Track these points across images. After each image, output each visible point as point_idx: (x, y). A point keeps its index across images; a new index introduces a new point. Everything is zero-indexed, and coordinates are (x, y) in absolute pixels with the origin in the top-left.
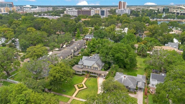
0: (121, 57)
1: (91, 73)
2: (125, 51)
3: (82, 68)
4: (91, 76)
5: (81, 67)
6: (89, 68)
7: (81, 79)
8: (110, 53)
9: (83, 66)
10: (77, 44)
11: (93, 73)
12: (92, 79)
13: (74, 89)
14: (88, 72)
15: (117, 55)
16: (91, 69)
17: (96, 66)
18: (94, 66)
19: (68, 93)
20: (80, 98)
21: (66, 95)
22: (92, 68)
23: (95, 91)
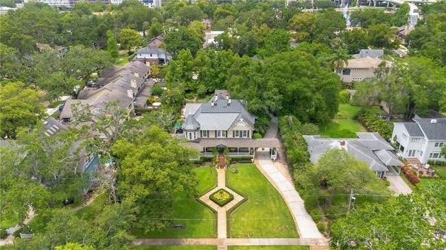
0: (306, 90)
1: (230, 150)
2: (309, 73)
3: (197, 141)
4: (234, 161)
5: (193, 139)
6: (221, 137)
7: (207, 176)
8: (270, 83)
9: (198, 135)
10: (133, 73)
11: (236, 150)
12: (241, 168)
13: (206, 211)
14: (221, 150)
15: (291, 87)
16: (227, 139)
17: (243, 126)
18: (235, 129)
19: (194, 229)
20: (246, 237)
21: (195, 240)
22: (230, 136)
23: (275, 202)
